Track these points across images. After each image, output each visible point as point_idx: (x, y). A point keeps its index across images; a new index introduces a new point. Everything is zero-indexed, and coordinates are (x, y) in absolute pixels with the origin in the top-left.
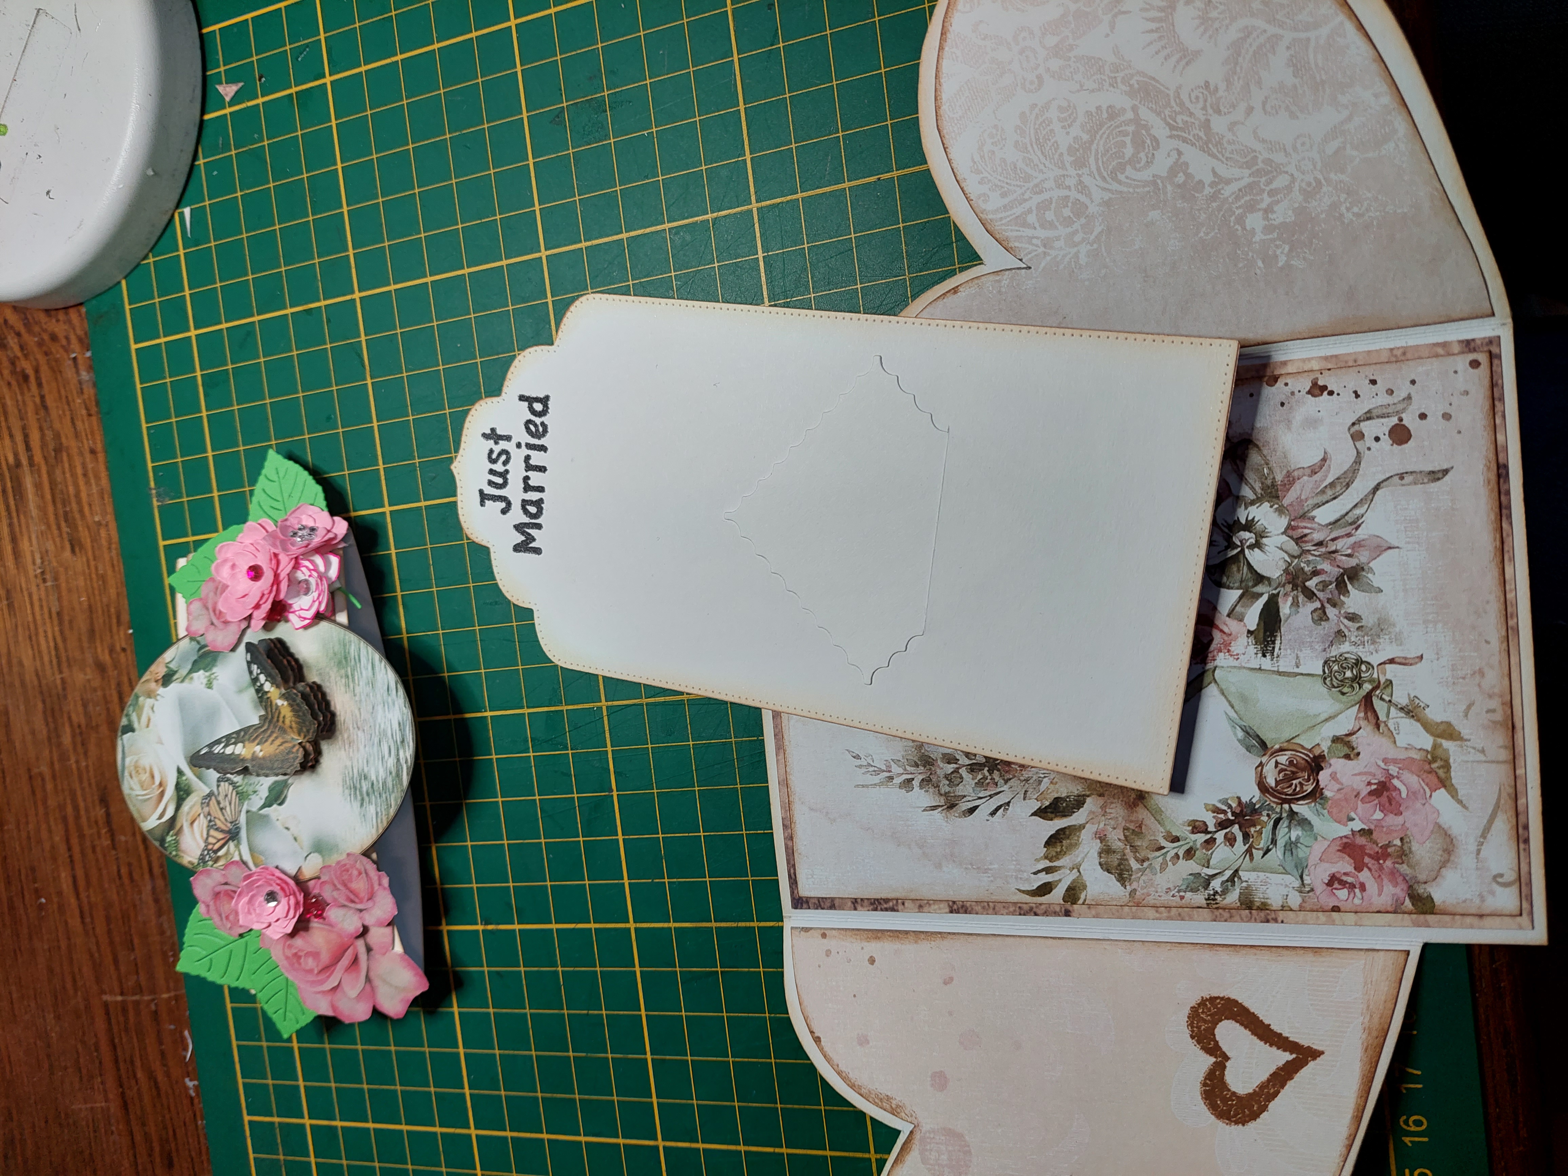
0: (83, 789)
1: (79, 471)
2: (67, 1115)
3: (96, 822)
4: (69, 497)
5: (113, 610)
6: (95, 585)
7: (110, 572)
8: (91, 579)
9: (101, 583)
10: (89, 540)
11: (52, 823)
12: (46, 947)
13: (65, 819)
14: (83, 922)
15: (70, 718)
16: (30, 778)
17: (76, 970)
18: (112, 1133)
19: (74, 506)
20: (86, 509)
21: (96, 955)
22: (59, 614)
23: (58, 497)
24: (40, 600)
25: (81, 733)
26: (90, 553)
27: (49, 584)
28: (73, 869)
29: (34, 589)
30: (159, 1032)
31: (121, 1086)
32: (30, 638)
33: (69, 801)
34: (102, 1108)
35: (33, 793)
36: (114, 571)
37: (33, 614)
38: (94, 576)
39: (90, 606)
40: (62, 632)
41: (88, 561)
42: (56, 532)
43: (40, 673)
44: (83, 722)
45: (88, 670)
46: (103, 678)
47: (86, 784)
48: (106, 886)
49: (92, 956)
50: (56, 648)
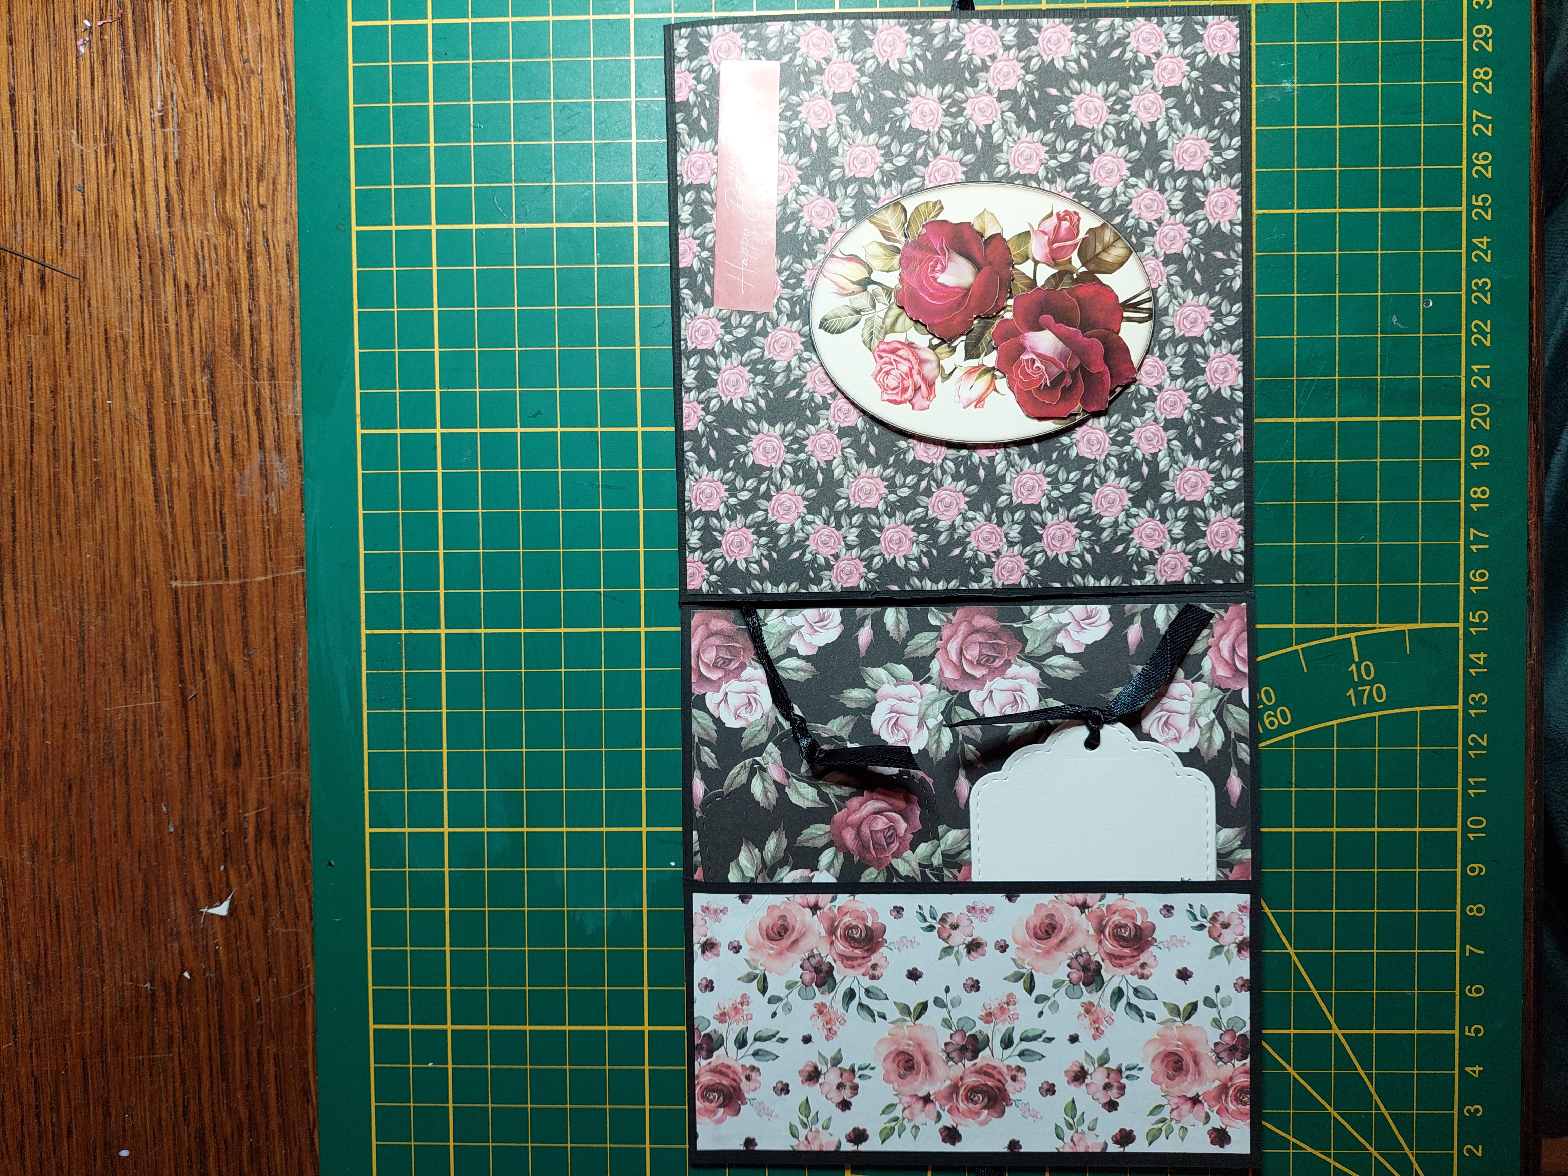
0: (181, 354)
1: (232, 13)
2: (97, 720)
3: (194, 391)
4: (213, 39)
5: (254, 164)
6: (234, 136)
7: (257, 123)
8: (230, 129)
9: (242, 134)
10: (233, 87)
11: (130, 391)
12: (98, 529)
13: (150, 387)
14: (156, 501)
15: (175, 276)
16: (106, 339)
17: (138, 554)
18: (161, 734)
19: (219, 49)
20: (235, 55)
21: (170, 537)
22: (177, 163)
23: (199, 37)
24: (155, 147)
25: (188, 292)
26: (233, 102)
27: (169, 129)
28: (152, 441)
29: (147, 133)
30: (244, 618)
31: (182, 681)
32: (133, 186)
33: (159, 367)
34: (150, 707)
35: (109, 357)
36: (262, 122)
37: (142, 162)
38: (234, 126)
39: (224, 158)
40: (180, 184)
41: (228, 110)
42: (188, 74)
43: (139, 226)
44: (193, 283)
45: (210, 226)
46: (229, 235)
47: (187, 349)
48: (196, 461)
49: (163, 537)
50: (169, 201)
